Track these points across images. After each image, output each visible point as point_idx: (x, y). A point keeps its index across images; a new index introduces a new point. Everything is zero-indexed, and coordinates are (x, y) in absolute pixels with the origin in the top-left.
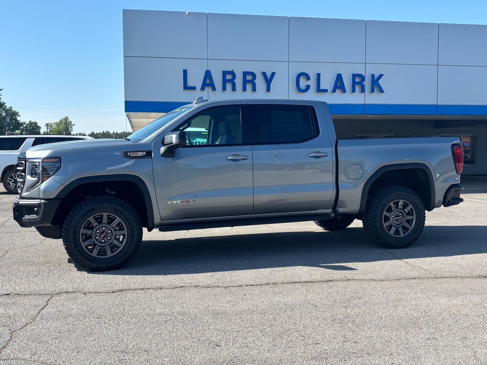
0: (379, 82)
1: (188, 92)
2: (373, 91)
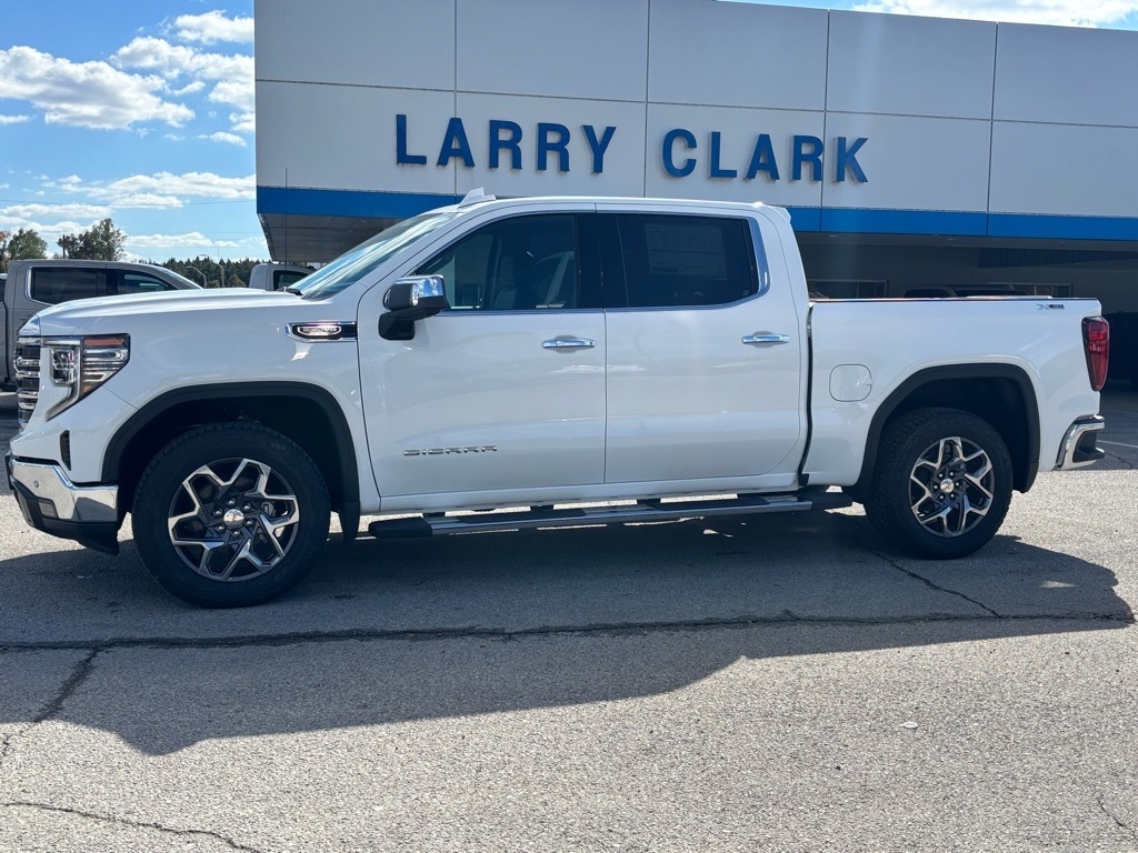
0: (858, 156)
1: (408, 169)
2: (840, 178)
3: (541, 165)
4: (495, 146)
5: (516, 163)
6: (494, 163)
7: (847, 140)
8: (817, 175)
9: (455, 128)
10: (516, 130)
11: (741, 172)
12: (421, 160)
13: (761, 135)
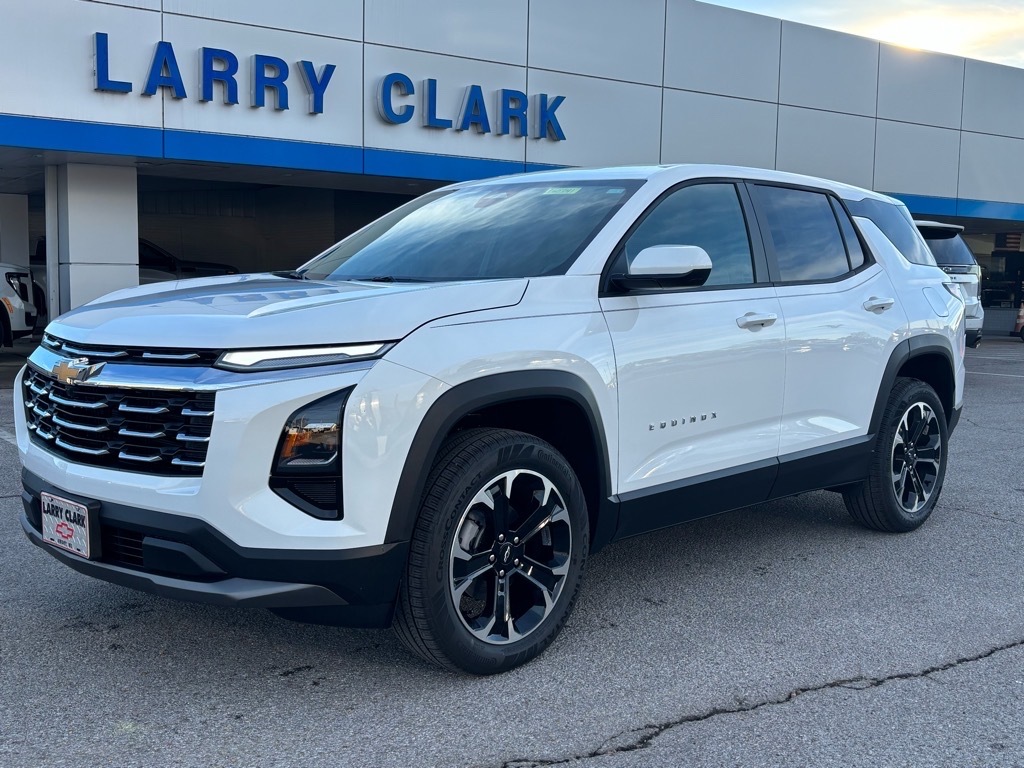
0: (555, 113)
1: (108, 98)
2: (543, 135)
3: (258, 102)
4: (209, 79)
5: (232, 100)
6: (207, 96)
7: (549, 97)
8: (523, 133)
9: (164, 54)
10: (230, 59)
11: (457, 123)
12: (124, 88)
13: (473, 86)
